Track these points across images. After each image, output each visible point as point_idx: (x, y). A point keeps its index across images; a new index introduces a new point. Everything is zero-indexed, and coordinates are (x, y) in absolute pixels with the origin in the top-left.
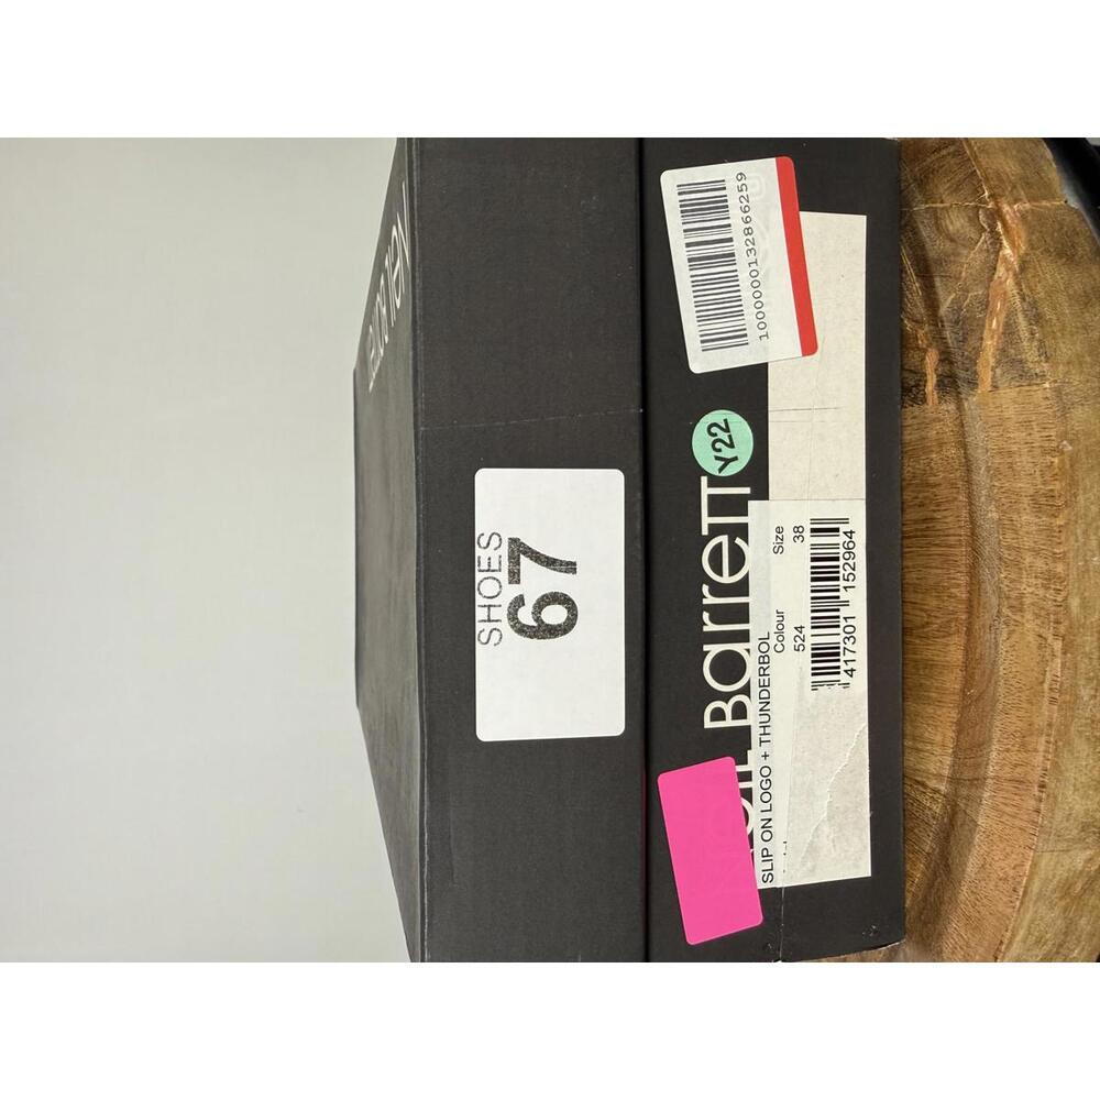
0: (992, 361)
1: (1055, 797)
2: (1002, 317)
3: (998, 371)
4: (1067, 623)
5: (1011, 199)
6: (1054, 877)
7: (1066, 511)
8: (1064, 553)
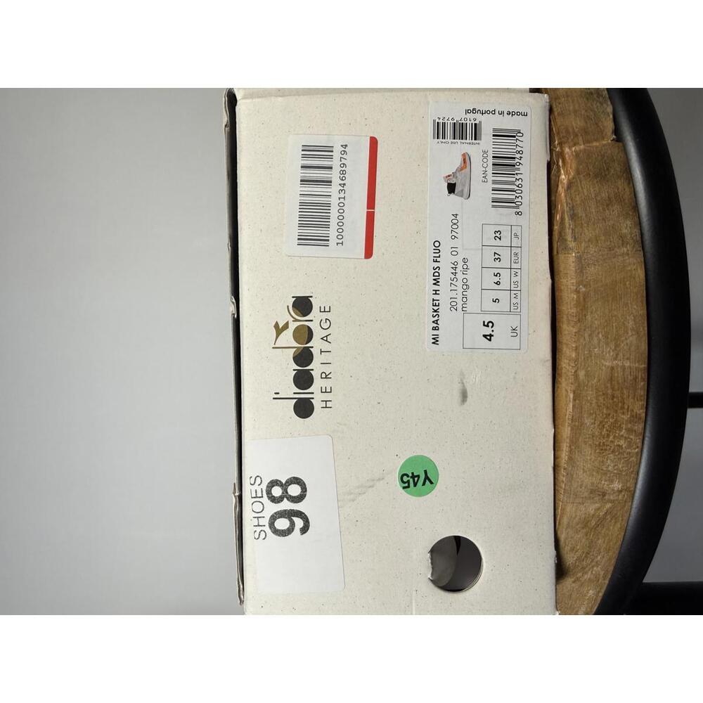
0: (557, 238)
1: (572, 475)
2: (560, 214)
3: (559, 244)
4: (576, 385)
5: (572, 143)
6: (576, 516)
7: (579, 324)
8: (576, 347)
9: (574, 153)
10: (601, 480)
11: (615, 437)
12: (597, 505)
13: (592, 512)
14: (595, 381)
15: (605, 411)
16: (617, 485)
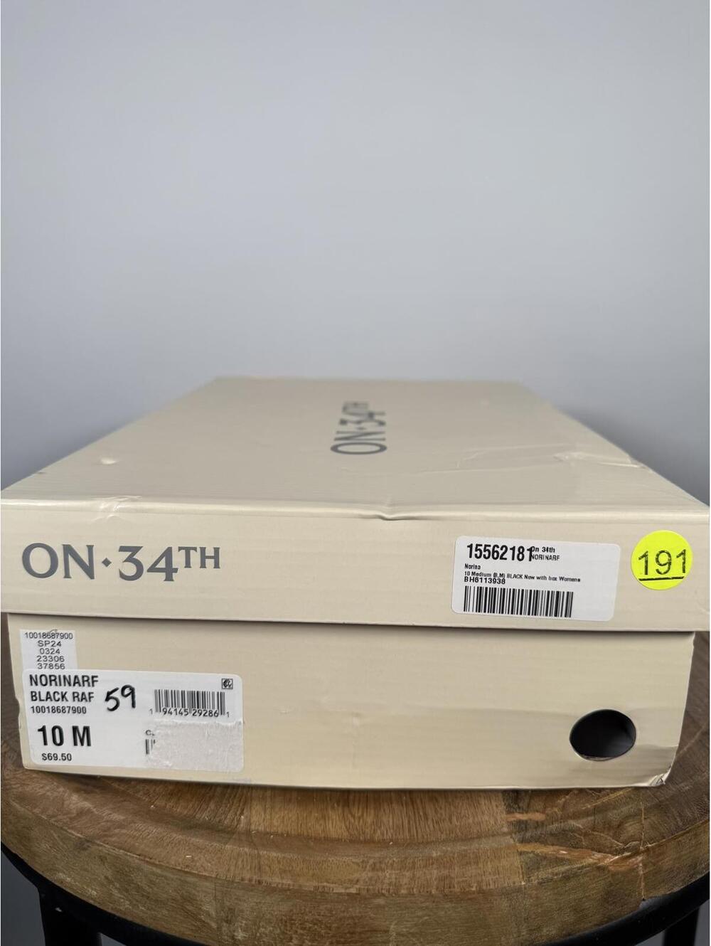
0: (538, 851)
1: (252, 891)
2: (568, 857)
3: (531, 855)
4: (367, 896)
5: (646, 862)
6: (198, 892)
7: (441, 895)
8: (413, 894)
9: (636, 866)
10: (247, 919)
11: (302, 935)
12: (214, 913)
13: (204, 908)
14: (372, 915)
15: (334, 925)
16: (240, 935)
